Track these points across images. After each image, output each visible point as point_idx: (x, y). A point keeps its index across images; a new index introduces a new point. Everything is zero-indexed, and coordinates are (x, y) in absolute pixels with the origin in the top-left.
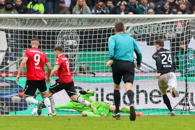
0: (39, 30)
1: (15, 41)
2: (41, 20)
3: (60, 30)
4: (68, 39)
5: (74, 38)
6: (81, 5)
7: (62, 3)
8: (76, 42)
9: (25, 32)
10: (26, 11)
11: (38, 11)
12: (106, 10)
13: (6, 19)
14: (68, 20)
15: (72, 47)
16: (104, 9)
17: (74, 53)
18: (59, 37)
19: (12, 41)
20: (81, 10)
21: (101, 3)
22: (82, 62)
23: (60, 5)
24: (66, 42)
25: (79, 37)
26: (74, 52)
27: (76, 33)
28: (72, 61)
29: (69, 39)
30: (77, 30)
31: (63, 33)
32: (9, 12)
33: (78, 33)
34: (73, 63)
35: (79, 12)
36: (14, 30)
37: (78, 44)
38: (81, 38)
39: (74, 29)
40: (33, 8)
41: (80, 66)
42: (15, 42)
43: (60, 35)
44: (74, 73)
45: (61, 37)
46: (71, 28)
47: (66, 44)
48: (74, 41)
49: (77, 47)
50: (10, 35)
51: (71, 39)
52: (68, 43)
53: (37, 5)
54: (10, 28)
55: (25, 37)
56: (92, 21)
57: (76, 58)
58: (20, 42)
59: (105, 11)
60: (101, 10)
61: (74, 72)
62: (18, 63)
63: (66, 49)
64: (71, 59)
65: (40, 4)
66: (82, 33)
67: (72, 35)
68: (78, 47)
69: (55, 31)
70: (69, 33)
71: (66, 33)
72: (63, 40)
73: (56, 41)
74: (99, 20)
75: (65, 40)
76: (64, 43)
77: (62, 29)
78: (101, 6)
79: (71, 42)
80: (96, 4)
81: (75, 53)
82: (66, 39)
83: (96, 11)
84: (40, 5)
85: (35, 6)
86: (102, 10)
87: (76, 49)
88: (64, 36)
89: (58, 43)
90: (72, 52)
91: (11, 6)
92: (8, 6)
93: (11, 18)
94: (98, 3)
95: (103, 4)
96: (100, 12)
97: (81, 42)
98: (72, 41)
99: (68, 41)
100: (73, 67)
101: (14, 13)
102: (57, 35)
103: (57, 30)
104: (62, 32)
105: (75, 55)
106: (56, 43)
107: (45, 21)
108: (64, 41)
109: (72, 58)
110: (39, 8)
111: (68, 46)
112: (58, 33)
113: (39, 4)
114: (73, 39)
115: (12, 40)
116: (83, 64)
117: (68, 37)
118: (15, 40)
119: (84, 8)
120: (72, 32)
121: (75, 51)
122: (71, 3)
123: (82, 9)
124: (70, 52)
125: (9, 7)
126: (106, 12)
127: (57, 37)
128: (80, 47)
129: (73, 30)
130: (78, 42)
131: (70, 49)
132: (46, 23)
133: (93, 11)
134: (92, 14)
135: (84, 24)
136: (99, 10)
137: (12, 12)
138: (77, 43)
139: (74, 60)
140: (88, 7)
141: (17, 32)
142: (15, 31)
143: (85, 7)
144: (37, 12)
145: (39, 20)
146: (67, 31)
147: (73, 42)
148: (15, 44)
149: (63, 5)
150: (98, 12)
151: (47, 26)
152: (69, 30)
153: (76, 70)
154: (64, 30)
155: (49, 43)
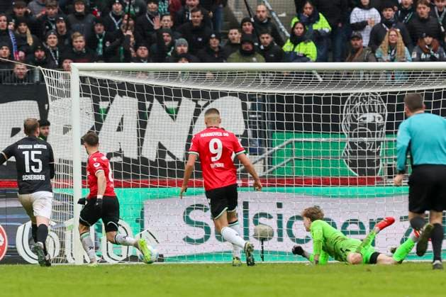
0: (307, 94)
1: (260, 116)
2: (311, 73)
3: (349, 94)
4: (366, 112)
5: (376, 110)
6: (394, 42)
7: (356, 39)
8: (381, 116)
9: (280, 98)
10: (282, 57)
11: (305, 56)
12: (440, 53)
13: (242, 73)
14: (365, 73)
15: (372, 126)
16: (434, 51)
17: (376, 139)
18: (347, 107)
19: (253, 116)
20: (393, 53)
21: (428, 40)
22: (394, 157)
23: (353, 43)
24: (361, 117)
25: (386, 107)
26: (377, 137)
27: (380, 99)
28: (374, 154)
29: (367, 110)
30: (383, 93)
31: (355, 99)
32: (247, 59)
33: (384, 98)
34: (376, 158)
35: (389, 58)
36: (258, 95)
37: (384, 120)
38: (390, 108)
39: (376, 91)
40: (296, 50)
41: (389, 165)
42: (259, 119)
43: (348, 103)
44: (378, 179)
45: (351, 107)
46: (370, 90)
47: (362, 120)
48: (377, 115)
49: (383, 126)
50: (249, 104)
51: (370, 111)
52: (364, 119)
53: (302, 44)
54: (249, 91)
55: (280, 108)
56: (412, 75)
57: (382, 148)
58: (270, 117)
59: (437, 56)
60: (430, 53)
61: (378, 175)
62: (267, 160)
63: (360, 130)
64: (371, 150)
65: (309, 42)
66: (392, 99)
67: (373, 102)
68: (385, 127)
69: (339, 94)
70: (366, 99)
71: (361, 100)
72: (355, 112)
73: (342, 116)
74: (426, 73)
75: (358, 114)
76: (358, 119)
77: (353, 91)
78: (428, 46)
79: (369, 117)
80: (419, 41)
81: (379, 139)
82: (361, 112)
83: (419, 55)
84: (309, 44)
85: (298, 47)
86: (432, 52)
87: (380, 132)
88: (357, 105)
89: (346, 119)
90: (374, 136)
91: (250, 47)
92: (244, 47)
93: (252, 72)
94: (422, 38)
95: (432, 42)
96: (428, 56)
97: (391, 117)
98: (372, 114)
99: (364, 115)
100: (376, 167)
101: (258, 61)
102: (343, 103)
103: (343, 94)
104: (352, 98)
105: (379, 143)
106: (342, 120)
107: (318, 76)
108: (356, 116)
109: (374, 148)
110: (306, 49)
111: (365, 125)
112: (344, 100)
113: (306, 43)
114: (374, 112)
115: (254, 114)
116: (395, 160)
117: (364, 107)
118: (259, 113)
119: (399, 49)
120: (373, 98)
121: (380, 135)
122: (371, 39)
123: (395, 52)
124: (369, 136)
125: (248, 50)
126: (440, 57)
127: (342, 107)
128: (389, 126)
129: (374, 93)
130: (384, 116)
131: (368, 130)
132: (321, 80)
133: (415, 56)
134: (413, 60)
135: (397, 81)
136: (426, 54)
137: (254, 59)
138: (382, 119)
139: (378, 153)
140: (406, 48)
141: (263, 97)
142: (260, 97)
143: (401, 46)
144: (304, 58)
145: (307, 73)
146: (363, 94)
147: (374, 117)
148: (259, 122)
149: (358, 43)
150: (423, 56)
151: (323, 85)
152: (367, 94)
153: (381, 172)
154: (356, 94)
155: (326, 119)
